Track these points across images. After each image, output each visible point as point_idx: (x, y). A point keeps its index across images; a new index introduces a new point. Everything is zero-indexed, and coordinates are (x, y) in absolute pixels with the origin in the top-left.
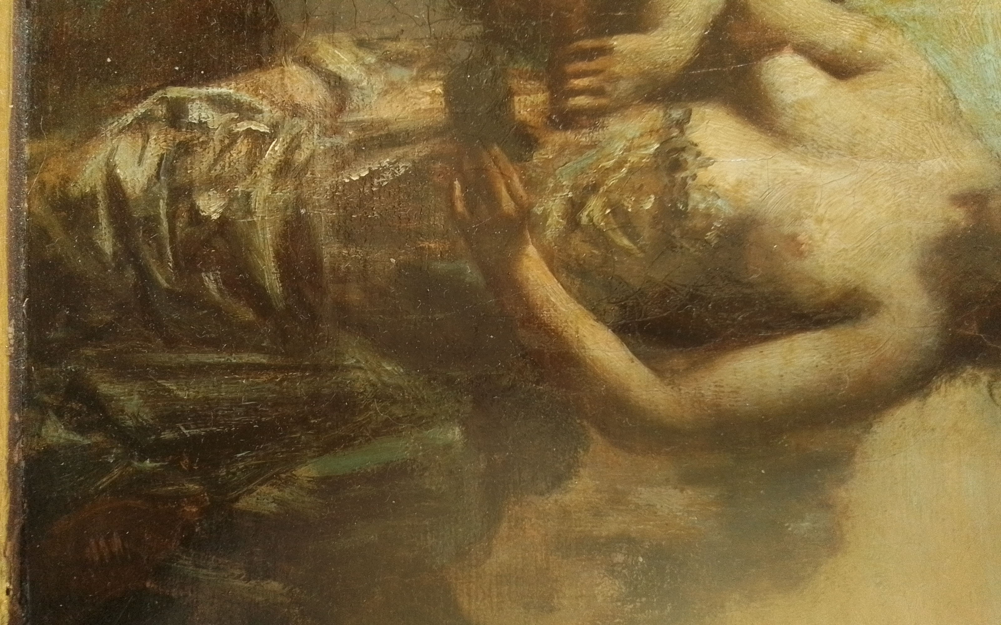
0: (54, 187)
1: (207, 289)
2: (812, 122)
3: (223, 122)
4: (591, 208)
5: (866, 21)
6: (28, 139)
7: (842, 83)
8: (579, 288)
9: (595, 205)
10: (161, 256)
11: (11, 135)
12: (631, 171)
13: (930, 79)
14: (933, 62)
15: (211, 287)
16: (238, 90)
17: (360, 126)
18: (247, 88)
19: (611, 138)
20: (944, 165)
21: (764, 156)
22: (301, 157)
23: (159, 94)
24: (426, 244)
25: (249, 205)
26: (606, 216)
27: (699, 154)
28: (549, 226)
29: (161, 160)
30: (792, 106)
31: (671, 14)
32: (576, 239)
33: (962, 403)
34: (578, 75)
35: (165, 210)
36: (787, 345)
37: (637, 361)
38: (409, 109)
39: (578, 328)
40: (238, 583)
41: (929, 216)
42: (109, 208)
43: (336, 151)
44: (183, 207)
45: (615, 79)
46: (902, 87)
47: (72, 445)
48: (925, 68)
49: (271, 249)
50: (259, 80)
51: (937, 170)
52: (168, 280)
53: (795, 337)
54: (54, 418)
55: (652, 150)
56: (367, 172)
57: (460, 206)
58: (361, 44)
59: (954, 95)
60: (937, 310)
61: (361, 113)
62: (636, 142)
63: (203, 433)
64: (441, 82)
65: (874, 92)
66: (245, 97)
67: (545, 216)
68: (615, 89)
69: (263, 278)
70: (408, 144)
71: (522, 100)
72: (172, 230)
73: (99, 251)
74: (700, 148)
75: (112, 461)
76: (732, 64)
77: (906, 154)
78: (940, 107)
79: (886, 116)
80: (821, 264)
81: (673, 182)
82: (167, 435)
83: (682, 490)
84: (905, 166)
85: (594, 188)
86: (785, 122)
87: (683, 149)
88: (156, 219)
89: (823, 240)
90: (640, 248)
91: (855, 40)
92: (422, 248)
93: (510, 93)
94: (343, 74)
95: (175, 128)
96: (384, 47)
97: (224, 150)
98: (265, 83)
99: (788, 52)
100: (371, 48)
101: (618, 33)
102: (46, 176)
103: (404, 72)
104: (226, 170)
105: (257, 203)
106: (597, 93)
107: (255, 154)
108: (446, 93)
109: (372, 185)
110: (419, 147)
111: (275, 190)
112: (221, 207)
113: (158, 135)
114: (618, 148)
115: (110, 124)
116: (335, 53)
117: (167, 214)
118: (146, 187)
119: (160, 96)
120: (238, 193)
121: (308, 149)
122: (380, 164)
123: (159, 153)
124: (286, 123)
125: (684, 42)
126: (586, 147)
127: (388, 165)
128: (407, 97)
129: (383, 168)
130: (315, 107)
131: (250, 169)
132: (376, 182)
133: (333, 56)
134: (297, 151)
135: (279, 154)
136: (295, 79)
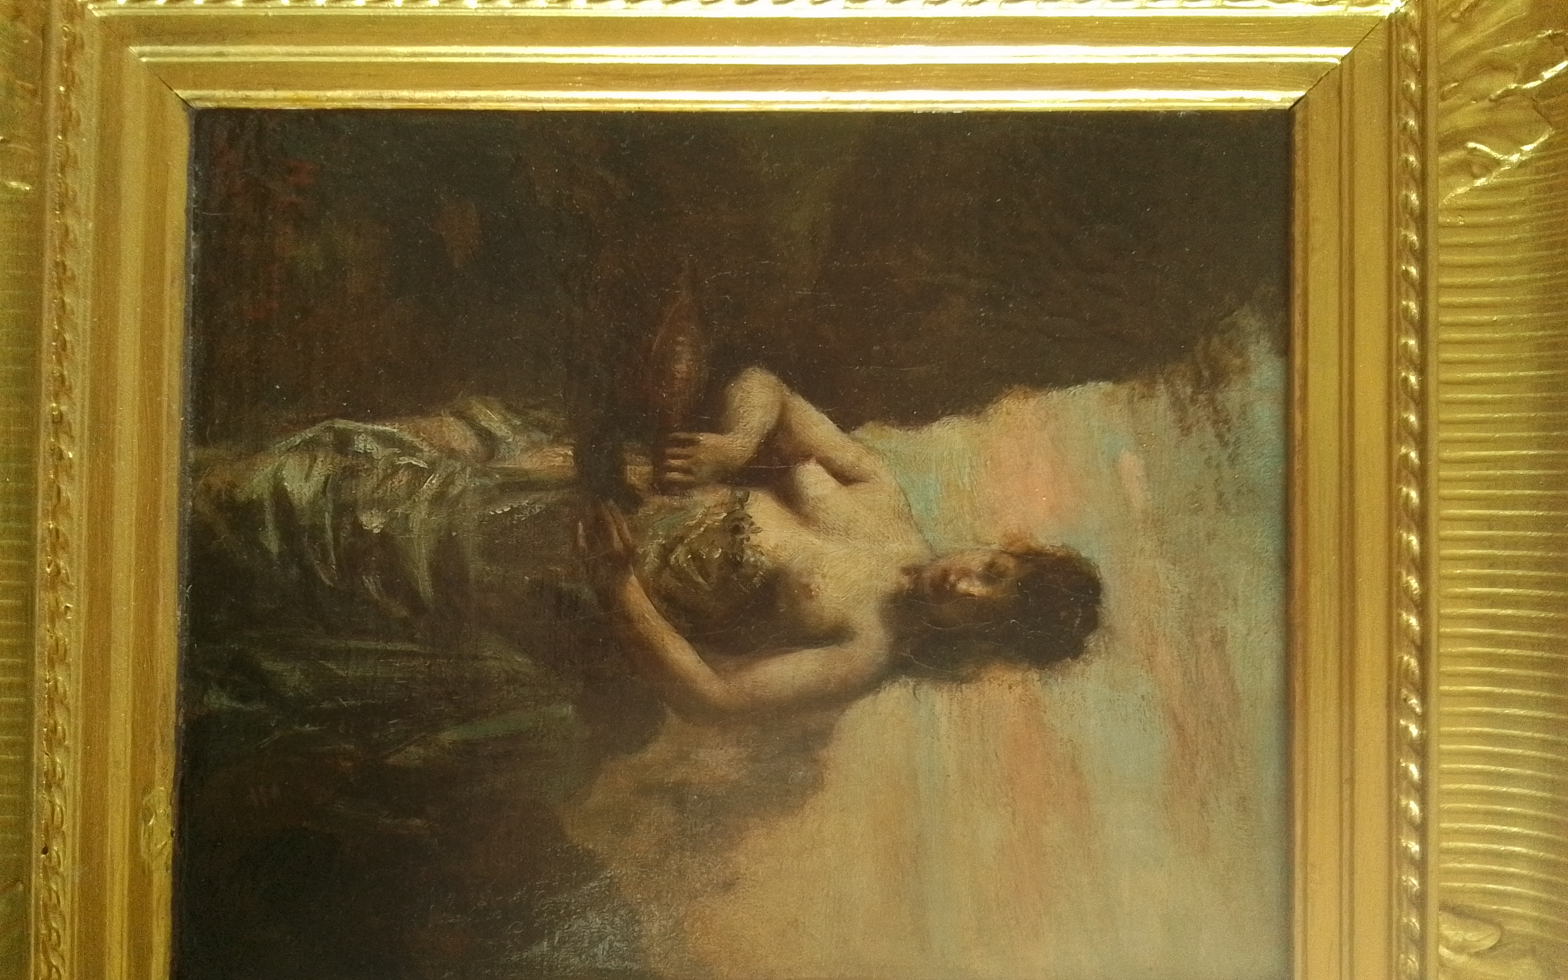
0: (219, 491)
1: (367, 590)
2: (823, 511)
3: (386, 454)
4: (677, 554)
5: (862, 448)
6: (193, 445)
7: (845, 488)
9: (681, 551)
10: (325, 558)
12: (706, 530)
13: (896, 491)
15: (371, 588)
16: (401, 430)
17: (505, 472)
18: (409, 430)
19: (694, 505)
20: (900, 548)
22: (455, 491)
23: (327, 423)
24: (553, 568)
25: (407, 524)
26: (688, 560)
27: (752, 524)
28: (647, 563)
29: (327, 479)
30: (813, 499)
32: (666, 575)
33: (898, 698)
34: (674, 457)
36: (799, 656)
37: (702, 663)
38: (546, 465)
40: (388, 821)
41: (888, 580)
42: (276, 514)
43: (484, 490)
44: (346, 521)
45: (700, 463)
46: (880, 495)
47: (234, 712)
48: (894, 484)
49: (425, 561)
50: (420, 425)
51: (895, 550)
52: (331, 579)
53: (803, 652)
54: (216, 688)
55: (722, 517)
56: (509, 509)
57: (582, 542)
58: (509, 408)
59: (909, 503)
61: (507, 463)
62: (711, 509)
63: (359, 704)
65: (863, 496)
66: (408, 437)
67: (645, 555)
68: (699, 471)
69: (417, 583)
70: (544, 490)
72: (336, 539)
73: (265, 552)
74: (752, 520)
75: (273, 725)
76: (778, 465)
78: (901, 510)
79: (869, 512)
81: (734, 540)
82: (325, 705)
85: (681, 539)
86: (808, 508)
87: (742, 519)
88: (322, 529)
89: (825, 589)
90: (710, 585)
91: (854, 460)
92: (551, 571)
93: (624, 463)
94: (493, 430)
95: (342, 454)
96: (528, 414)
97: (387, 477)
98: (425, 428)
99: (813, 462)
100: (517, 412)
101: (704, 431)
102: (212, 480)
103: (544, 436)
104: (388, 494)
105: (415, 523)
106: (686, 471)
107: (414, 484)
108: (576, 456)
109: (513, 519)
110: (553, 493)
111: (430, 515)
112: (382, 524)
113: (325, 458)
114: (699, 512)
115: (279, 443)
116: (486, 412)
117: (332, 525)
118: (312, 500)
119: (328, 426)
120: (397, 514)
121: (460, 485)
122: (521, 503)
123: (326, 473)
124: (443, 462)
125: (748, 444)
126: (677, 509)
127: (527, 505)
128: (545, 455)
129: (522, 506)
130: (468, 453)
131: (409, 496)
132: (516, 516)
133: (486, 415)
134: (451, 486)
135: (435, 487)
136: (452, 428)
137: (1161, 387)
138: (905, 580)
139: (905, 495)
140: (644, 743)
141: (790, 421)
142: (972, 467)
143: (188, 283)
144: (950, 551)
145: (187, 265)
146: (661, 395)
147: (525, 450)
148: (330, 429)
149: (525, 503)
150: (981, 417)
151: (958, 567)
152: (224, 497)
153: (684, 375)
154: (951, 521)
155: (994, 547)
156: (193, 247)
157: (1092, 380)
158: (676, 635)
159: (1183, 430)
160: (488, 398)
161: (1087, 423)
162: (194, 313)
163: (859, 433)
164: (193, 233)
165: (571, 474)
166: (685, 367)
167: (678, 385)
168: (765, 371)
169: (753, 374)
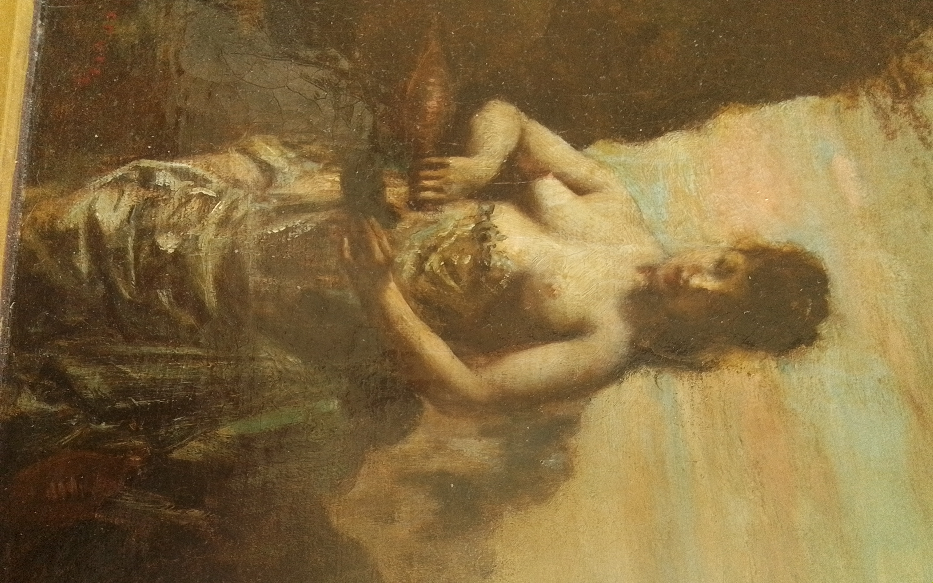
0: (43, 223)
1: (161, 301)
2: (562, 219)
3: (182, 186)
4: (432, 261)
5: (594, 163)
6: (25, 186)
7: (580, 197)
8: (422, 311)
9: (435, 259)
10: (126, 276)
11: (14, 182)
12: (457, 240)
13: (627, 199)
14: (630, 190)
15: (164, 300)
16: (194, 166)
17: (282, 198)
18: (201, 166)
19: (446, 219)
20: (634, 249)
21: (535, 237)
22: (237, 215)
23: (134, 163)
24: (322, 278)
25: (197, 244)
26: (441, 266)
27: (498, 233)
28: (405, 270)
29: (132, 209)
30: (551, 209)
31: (485, 148)
32: (422, 279)
33: (640, 387)
34: (427, 178)
35: (132, 244)
36: (545, 350)
37: (456, 358)
38: (317, 189)
39: (420, 336)
40: (169, 512)
41: (625, 278)
42: (88, 240)
43: (263, 212)
44: (146, 243)
45: (450, 183)
46: (612, 203)
47: (42, 413)
48: (625, 193)
49: (211, 275)
50: (211, 161)
51: (630, 251)
52: (130, 294)
53: (549, 345)
54: (29, 392)
55: (470, 228)
56: (284, 228)
57: (347, 254)
58: (285, 144)
59: (640, 209)
60: (628, 332)
61: (283, 189)
62: (461, 222)
63: (149, 404)
64: (339, 174)
65: (597, 204)
66: (200, 171)
67: (402, 264)
68: (450, 189)
69: (204, 295)
70: (314, 211)
71: (391, 190)
72: (137, 258)
73: (77, 271)
74: (498, 229)
75: (74, 424)
76: (519, 181)
77: (613, 241)
78: (632, 216)
79: (603, 218)
80: (565, 303)
81: (482, 249)
82: (120, 405)
83: (480, 440)
84: (613, 248)
85: (434, 248)
86: (547, 217)
87: (489, 229)
88: (125, 250)
89: (566, 288)
90: (461, 288)
91: (587, 173)
92: (320, 280)
93: (384, 185)
94: (271, 163)
95: (145, 188)
96: (302, 148)
97: (181, 206)
98: (215, 163)
99: (550, 177)
100: (292, 147)
101: (453, 155)
102: (38, 214)
103: (314, 165)
104: (182, 219)
105: (203, 244)
106: (438, 190)
107: (204, 211)
108: (342, 182)
109: (287, 237)
110: (322, 214)
111: (217, 235)
112: (176, 245)
113: (132, 191)
114: (450, 225)
115: (94, 181)
116: (267, 148)
117: (134, 248)
118: (118, 227)
119: (135, 165)
120: (189, 235)
121: (243, 210)
122: (294, 223)
123: (131, 204)
124: (229, 191)
125: (492, 165)
126: (431, 223)
127: (299, 225)
128: (315, 181)
129: (296, 225)
130: (250, 183)
131: (200, 220)
132: (290, 234)
133: (266, 150)
134: (235, 211)
135: (221, 211)
136: (237, 162)
137: (863, 99)
138: (641, 278)
139: (636, 201)
140: (404, 434)
141: (528, 143)
142: (696, 175)
143: (32, 59)
144: (681, 250)
146: (416, 127)
147: (300, 178)
148: (136, 168)
149: (298, 223)
150: (702, 131)
151: (689, 264)
152: (47, 227)
153: (435, 110)
154: (680, 223)
155: (723, 245)
156: (39, 32)
157: (801, 95)
158: (432, 334)
159: (888, 135)
160: (268, 136)
161: (799, 132)
163: (591, 150)
164: (39, 22)
165: (338, 196)
166: (435, 103)
167: (430, 118)
168: (505, 103)
169: (494, 106)
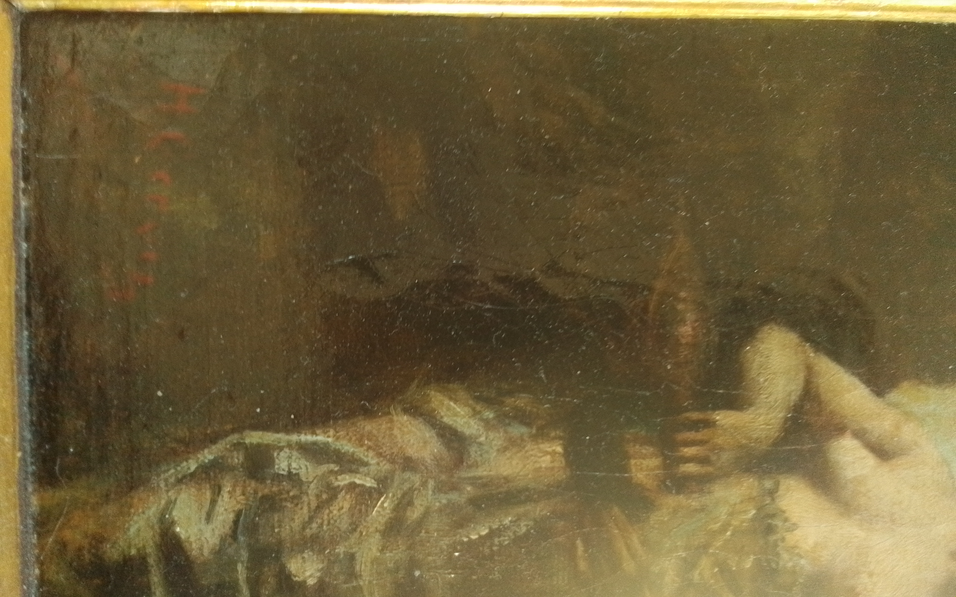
95: (257, 480)
96: (503, 402)
98: (370, 433)
99: (848, 434)
100: (488, 402)
102: (68, 534)
103: (524, 430)
104: (325, 527)
106: (703, 461)
107: (360, 511)
108: (566, 454)
109: (492, 545)
112: (319, 571)
113: (234, 486)
114: (723, 512)
116: (450, 405)
117: (248, 580)
118: (217, 548)
119: (235, 441)
120: (339, 554)
121: (421, 505)
122: (500, 521)
123: (236, 509)
124: (396, 477)
125: (773, 421)
126: (696, 510)
127: (508, 523)
128: (527, 454)
129: (504, 526)
130: (429, 461)
131: (354, 527)
132: (496, 541)
133: (448, 409)
134: (409, 508)
135: (388, 511)
136: (406, 430)
145: (16, 231)
147: (503, 450)
148: (237, 446)
149: (507, 521)
152: (87, 557)
153: (690, 339)
156: (24, 203)
162: (29, 298)
163: (894, 396)
164: (22, 185)
165: (562, 475)
166: (690, 329)
167: (684, 353)
168: (784, 329)
169: (770, 333)
